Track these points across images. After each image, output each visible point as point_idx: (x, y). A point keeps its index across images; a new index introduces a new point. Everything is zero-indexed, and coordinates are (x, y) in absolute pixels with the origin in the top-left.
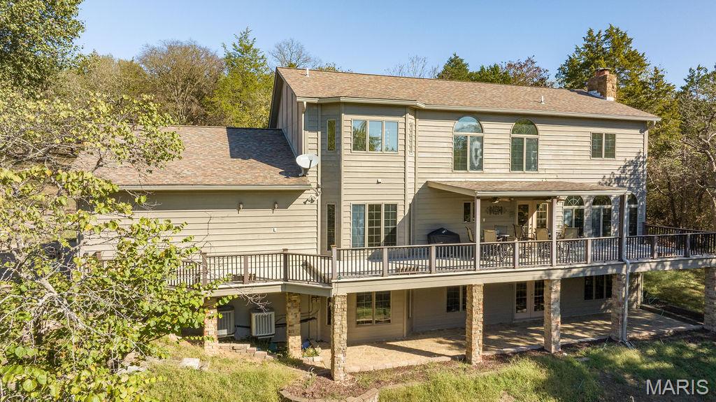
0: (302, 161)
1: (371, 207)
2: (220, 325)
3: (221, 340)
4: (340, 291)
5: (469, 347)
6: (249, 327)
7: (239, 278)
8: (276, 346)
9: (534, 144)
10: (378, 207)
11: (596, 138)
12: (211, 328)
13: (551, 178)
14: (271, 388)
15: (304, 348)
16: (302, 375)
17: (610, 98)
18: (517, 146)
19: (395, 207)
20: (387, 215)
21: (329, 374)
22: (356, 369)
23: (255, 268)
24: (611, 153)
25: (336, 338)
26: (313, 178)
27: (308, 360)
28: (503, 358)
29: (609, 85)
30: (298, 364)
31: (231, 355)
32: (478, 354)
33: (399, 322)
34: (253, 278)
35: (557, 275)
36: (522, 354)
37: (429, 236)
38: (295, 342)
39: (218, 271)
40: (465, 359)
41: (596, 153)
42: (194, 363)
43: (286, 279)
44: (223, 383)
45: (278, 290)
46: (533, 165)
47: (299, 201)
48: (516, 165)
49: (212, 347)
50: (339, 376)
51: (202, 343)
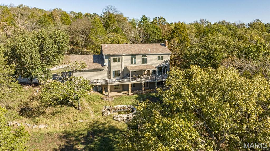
0: (104, 64)
1: (116, 71)
2: (93, 89)
3: (93, 91)
4: (109, 85)
5: (129, 92)
6: (97, 89)
7: (95, 83)
8: (101, 92)
9: (146, 59)
10: (117, 71)
11: (159, 57)
12: (92, 89)
13: (149, 64)
14: (100, 97)
15: (105, 92)
16: (104, 96)
17: (167, 47)
18: (143, 59)
19: (120, 71)
20: (119, 72)
21: (108, 96)
22: (112, 95)
23: (98, 81)
24: (162, 59)
25: (109, 91)
26: (107, 67)
27: (106, 94)
28: (134, 94)
29: (166, 44)
30: (104, 94)
31: (94, 93)
32: (130, 93)
33: (121, 89)
34: (97, 82)
35: (143, 82)
36: (136, 94)
37: (126, 75)
38: (104, 92)
39: (92, 81)
40: (129, 94)
41: (159, 59)
42: (90, 94)
43: (102, 83)
44: (94, 96)
45: (101, 84)
46: (146, 62)
47: (104, 70)
48: (143, 62)
49: (92, 92)
50: (109, 96)
51: (90, 91)
